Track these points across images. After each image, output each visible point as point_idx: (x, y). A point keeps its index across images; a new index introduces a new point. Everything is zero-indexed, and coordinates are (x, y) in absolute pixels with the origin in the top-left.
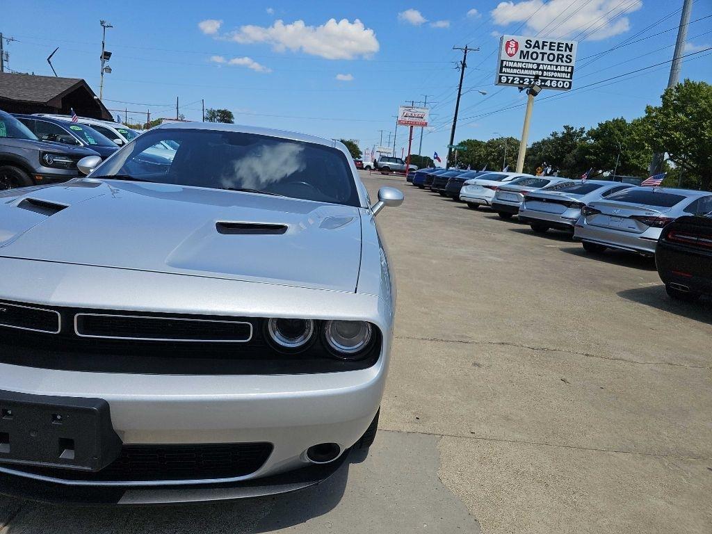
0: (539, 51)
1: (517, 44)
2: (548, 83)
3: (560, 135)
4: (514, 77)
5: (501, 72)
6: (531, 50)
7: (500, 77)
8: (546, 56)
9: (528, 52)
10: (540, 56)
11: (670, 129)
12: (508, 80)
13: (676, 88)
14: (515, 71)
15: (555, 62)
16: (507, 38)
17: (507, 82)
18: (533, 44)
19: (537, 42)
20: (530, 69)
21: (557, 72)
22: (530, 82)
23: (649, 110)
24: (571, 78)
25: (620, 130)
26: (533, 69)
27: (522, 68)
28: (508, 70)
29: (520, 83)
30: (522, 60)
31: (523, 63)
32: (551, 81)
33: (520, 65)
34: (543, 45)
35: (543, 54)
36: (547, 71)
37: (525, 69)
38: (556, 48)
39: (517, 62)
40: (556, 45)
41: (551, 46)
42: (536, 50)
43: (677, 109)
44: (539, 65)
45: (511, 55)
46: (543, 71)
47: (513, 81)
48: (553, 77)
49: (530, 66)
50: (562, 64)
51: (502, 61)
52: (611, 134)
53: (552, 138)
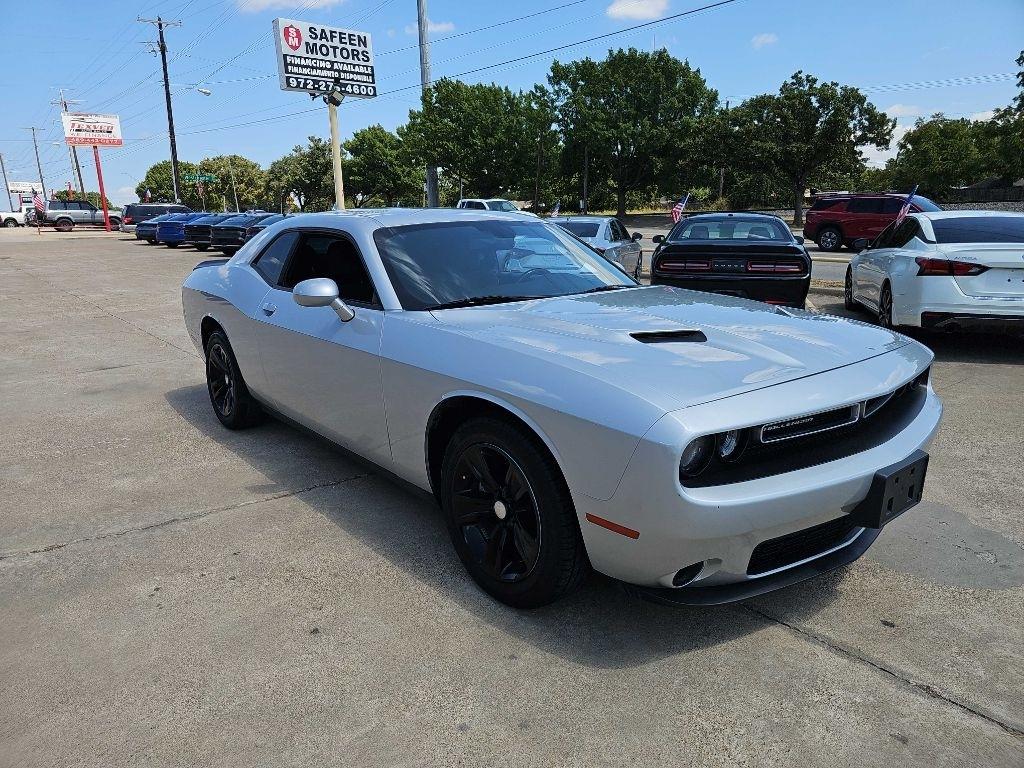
0: (329, 44)
1: (297, 31)
2: (349, 89)
3: (307, 150)
4: (306, 80)
5: (287, 72)
6: (319, 43)
7: (288, 78)
8: (338, 51)
9: (315, 44)
10: (331, 50)
11: (441, 139)
12: (299, 83)
13: (434, 88)
14: (306, 71)
15: (350, 60)
16: (283, 23)
17: (298, 86)
18: (318, 32)
19: (323, 31)
20: (321, 69)
21: (357, 73)
22: (327, 86)
23: (413, 115)
24: (373, 82)
25: (382, 141)
26: (326, 68)
27: (313, 68)
28: (296, 70)
29: (314, 88)
30: (310, 55)
31: (312, 59)
32: (352, 86)
33: (308, 62)
34: (332, 37)
35: (335, 48)
36: (345, 72)
37: (316, 68)
38: (347, 40)
39: (305, 58)
40: (347, 36)
41: (341, 38)
42: (324, 41)
43: (443, 114)
44: (332, 63)
45: (295, 48)
46: (339, 71)
47: (306, 84)
48: (352, 80)
49: (323, 64)
50: (358, 63)
51: (285, 56)
52: (372, 147)
53: (295, 154)
